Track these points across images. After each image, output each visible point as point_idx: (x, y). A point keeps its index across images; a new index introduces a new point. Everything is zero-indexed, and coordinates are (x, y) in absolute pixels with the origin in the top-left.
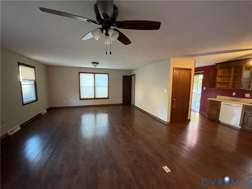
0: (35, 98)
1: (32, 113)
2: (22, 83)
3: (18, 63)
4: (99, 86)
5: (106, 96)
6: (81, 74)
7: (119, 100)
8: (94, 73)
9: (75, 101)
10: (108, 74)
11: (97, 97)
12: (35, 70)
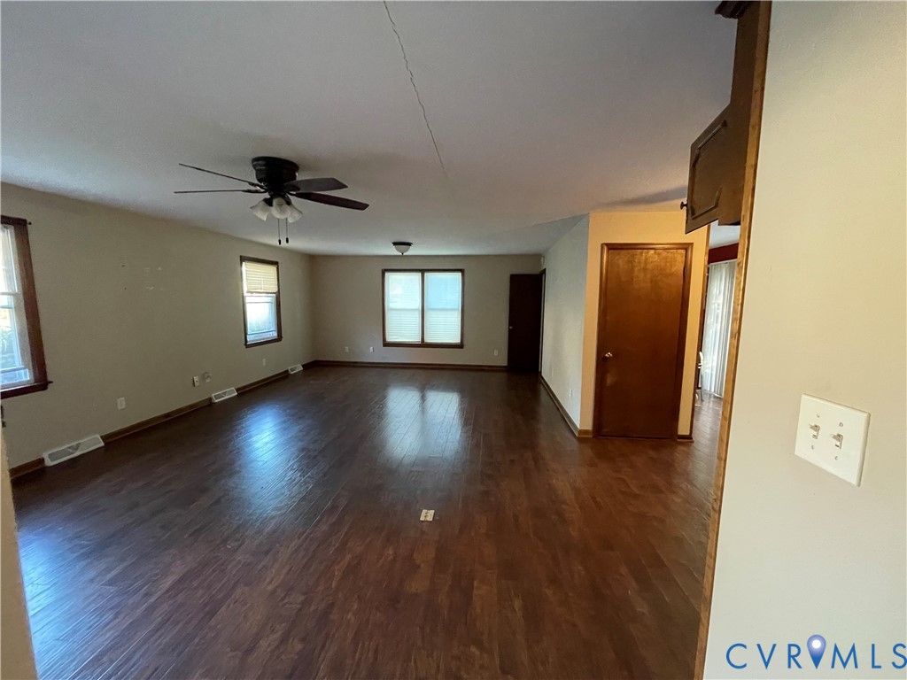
0: (275, 335)
1: (264, 368)
2: (248, 300)
3: (241, 257)
4: (433, 310)
5: (456, 339)
6: (387, 274)
7: (496, 353)
8: (423, 271)
9: (371, 348)
10: (462, 271)
11: (428, 340)
12: (278, 268)
